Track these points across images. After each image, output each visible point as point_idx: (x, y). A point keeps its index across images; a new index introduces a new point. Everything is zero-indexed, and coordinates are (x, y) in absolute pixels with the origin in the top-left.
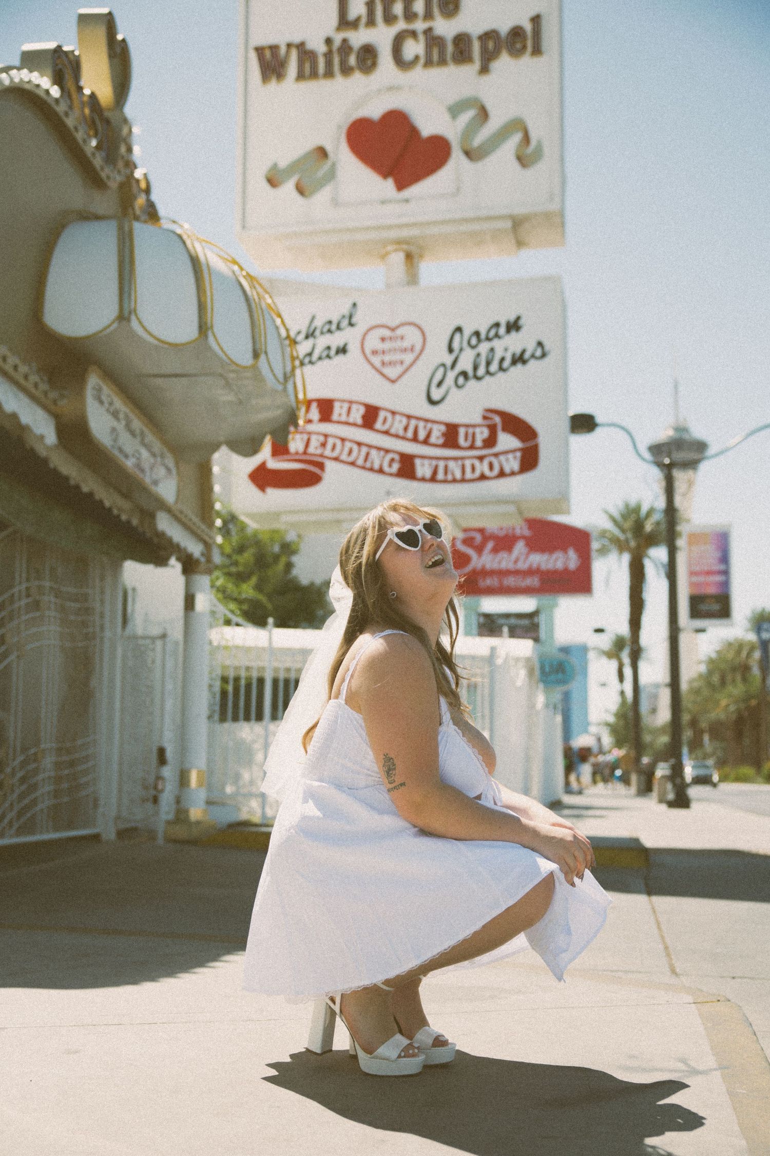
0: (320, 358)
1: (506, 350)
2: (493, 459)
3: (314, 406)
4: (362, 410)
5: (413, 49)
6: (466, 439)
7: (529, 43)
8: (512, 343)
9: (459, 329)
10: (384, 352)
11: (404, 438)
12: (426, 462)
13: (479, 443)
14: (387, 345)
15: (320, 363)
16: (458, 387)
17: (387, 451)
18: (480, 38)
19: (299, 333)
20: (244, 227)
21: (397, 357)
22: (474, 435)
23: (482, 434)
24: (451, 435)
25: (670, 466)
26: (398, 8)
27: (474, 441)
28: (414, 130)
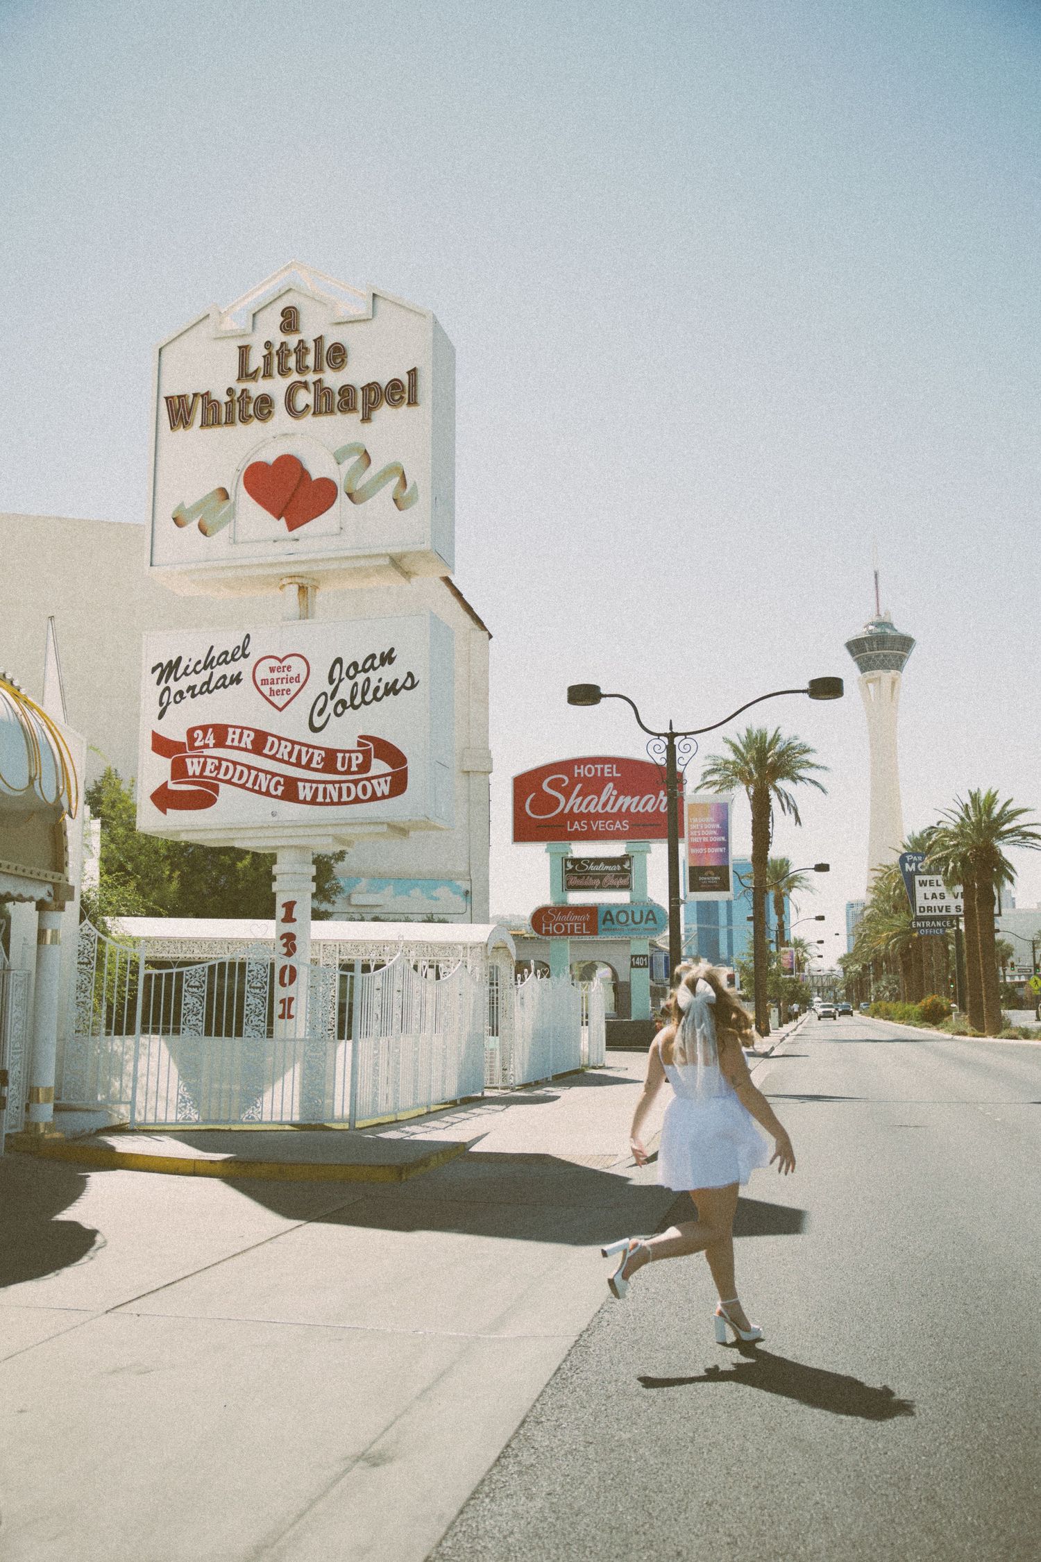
1: (380, 680)
2: (367, 783)
3: (209, 730)
4: (252, 735)
6: (343, 765)
7: (406, 396)
8: (387, 674)
9: (339, 661)
10: (272, 683)
11: (288, 763)
12: (308, 785)
13: (354, 768)
14: (276, 675)
15: (215, 691)
16: (338, 715)
17: (274, 775)
18: (363, 389)
19: (199, 662)
20: (151, 565)
21: (285, 686)
22: (350, 759)
23: (358, 759)
24: (330, 760)
25: (671, 736)
26: (292, 362)
27: (350, 766)
28: (304, 474)
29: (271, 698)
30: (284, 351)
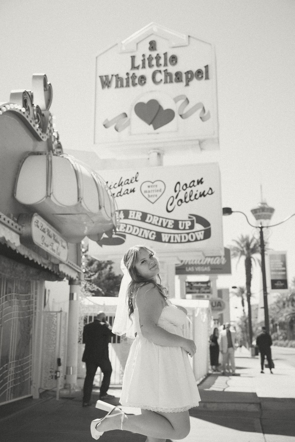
0: (124, 194)
1: (197, 191)
2: (193, 234)
3: (122, 212)
4: (141, 214)
5: (160, 77)
6: (182, 226)
7: (204, 75)
8: (200, 188)
9: (179, 183)
10: (149, 192)
11: (157, 225)
12: (166, 235)
13: (187, 228)
14: (150, 189)
15: (124, 196)
16: (179, 205)
17: (151, 231)
18: (185, 73)
19: (116, 184)
20: (94, 143)
21: (155, 193)
22: (185, 224)
23: (188, 224)
24: (176, 224)
25: (262, 228)
26: (154, 62)
27: (185, 227)
28: (160, 107)
29: (149, 199)
30: (150, 58)
